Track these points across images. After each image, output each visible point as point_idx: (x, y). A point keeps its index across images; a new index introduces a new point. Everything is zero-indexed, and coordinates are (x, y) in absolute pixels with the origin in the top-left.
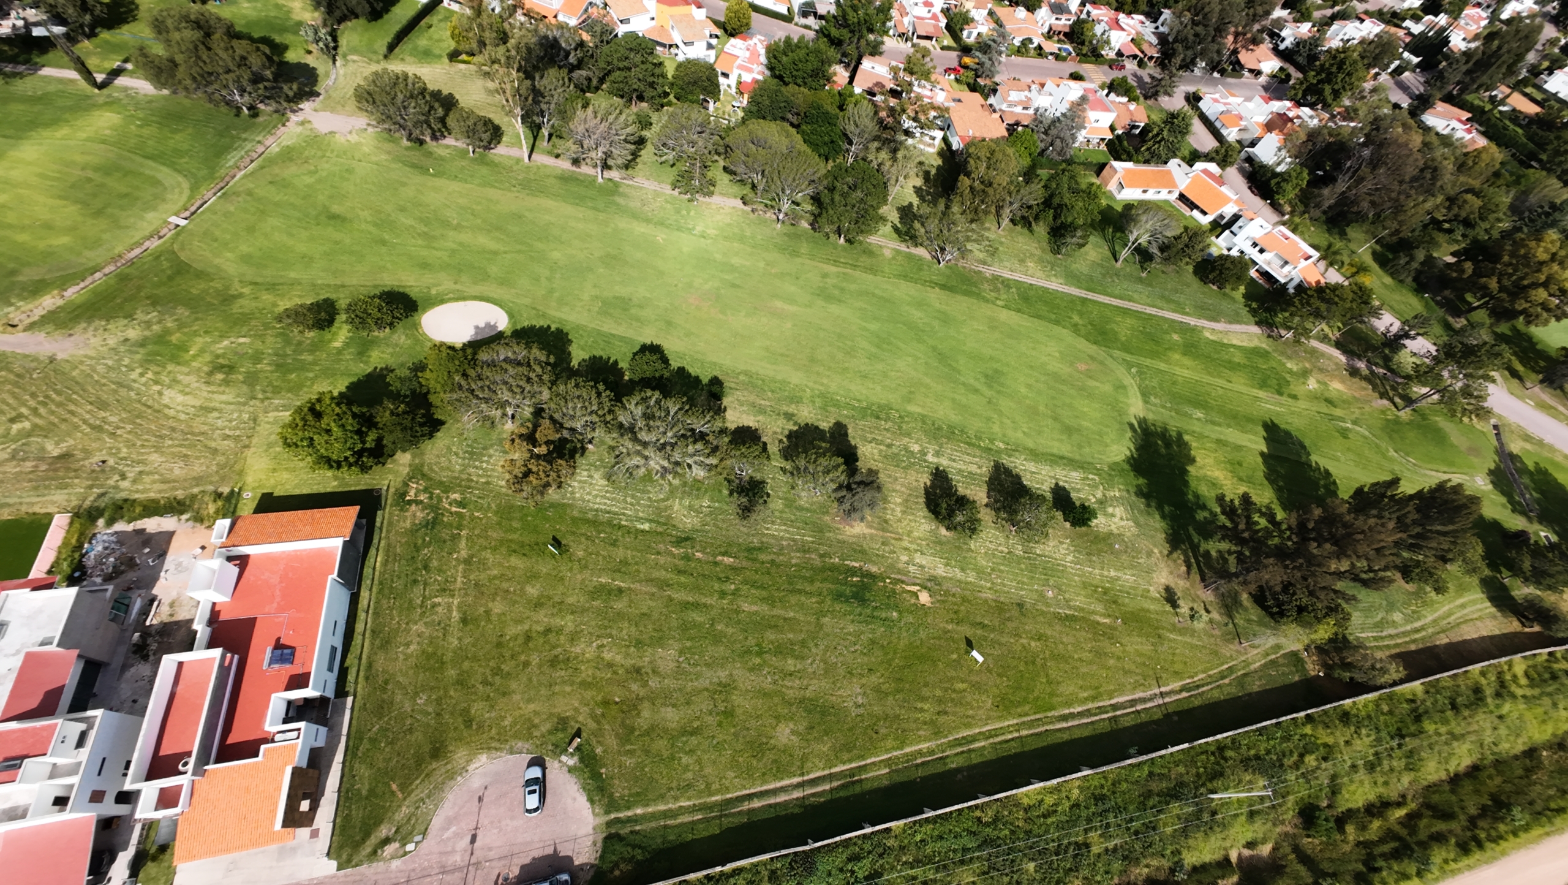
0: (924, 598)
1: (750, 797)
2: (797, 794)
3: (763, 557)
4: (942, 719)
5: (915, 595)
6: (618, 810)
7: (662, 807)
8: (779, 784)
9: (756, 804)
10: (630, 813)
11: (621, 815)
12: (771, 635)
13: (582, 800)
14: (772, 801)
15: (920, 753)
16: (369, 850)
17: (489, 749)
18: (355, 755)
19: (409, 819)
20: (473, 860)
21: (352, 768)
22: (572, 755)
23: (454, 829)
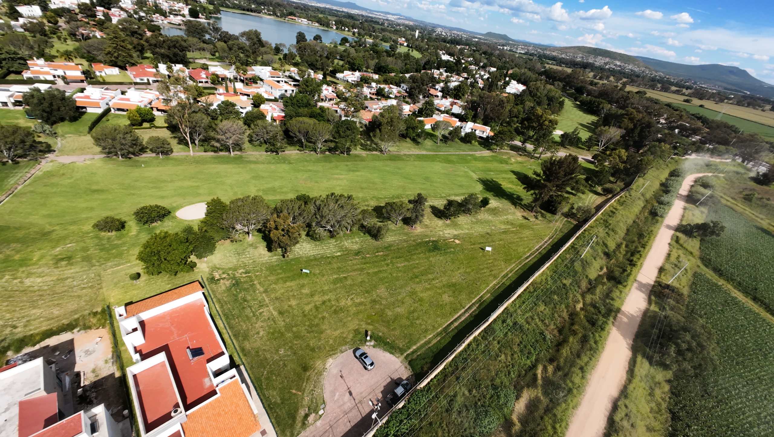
0: (457, 242)
1: (452, 323)
2: (467, 315)
3: (392, 248)
4: (493, 273)
5: (453, 241)
6: (406, 351)
7: (422, 342)
8: (458, 314)
9: (456, 324)
10: (411, 350)
11: (408, 352)
12: (415, 270)
13: (388, 355)
14: (460, 321)
15: (495, 285)
16: (300, 425)
17: (330, 355)
18: (261, 389)
19: (312, 401)
20: (357, 401)
21: (264, 395)
22: (370, 341)
23: (338, 394)
